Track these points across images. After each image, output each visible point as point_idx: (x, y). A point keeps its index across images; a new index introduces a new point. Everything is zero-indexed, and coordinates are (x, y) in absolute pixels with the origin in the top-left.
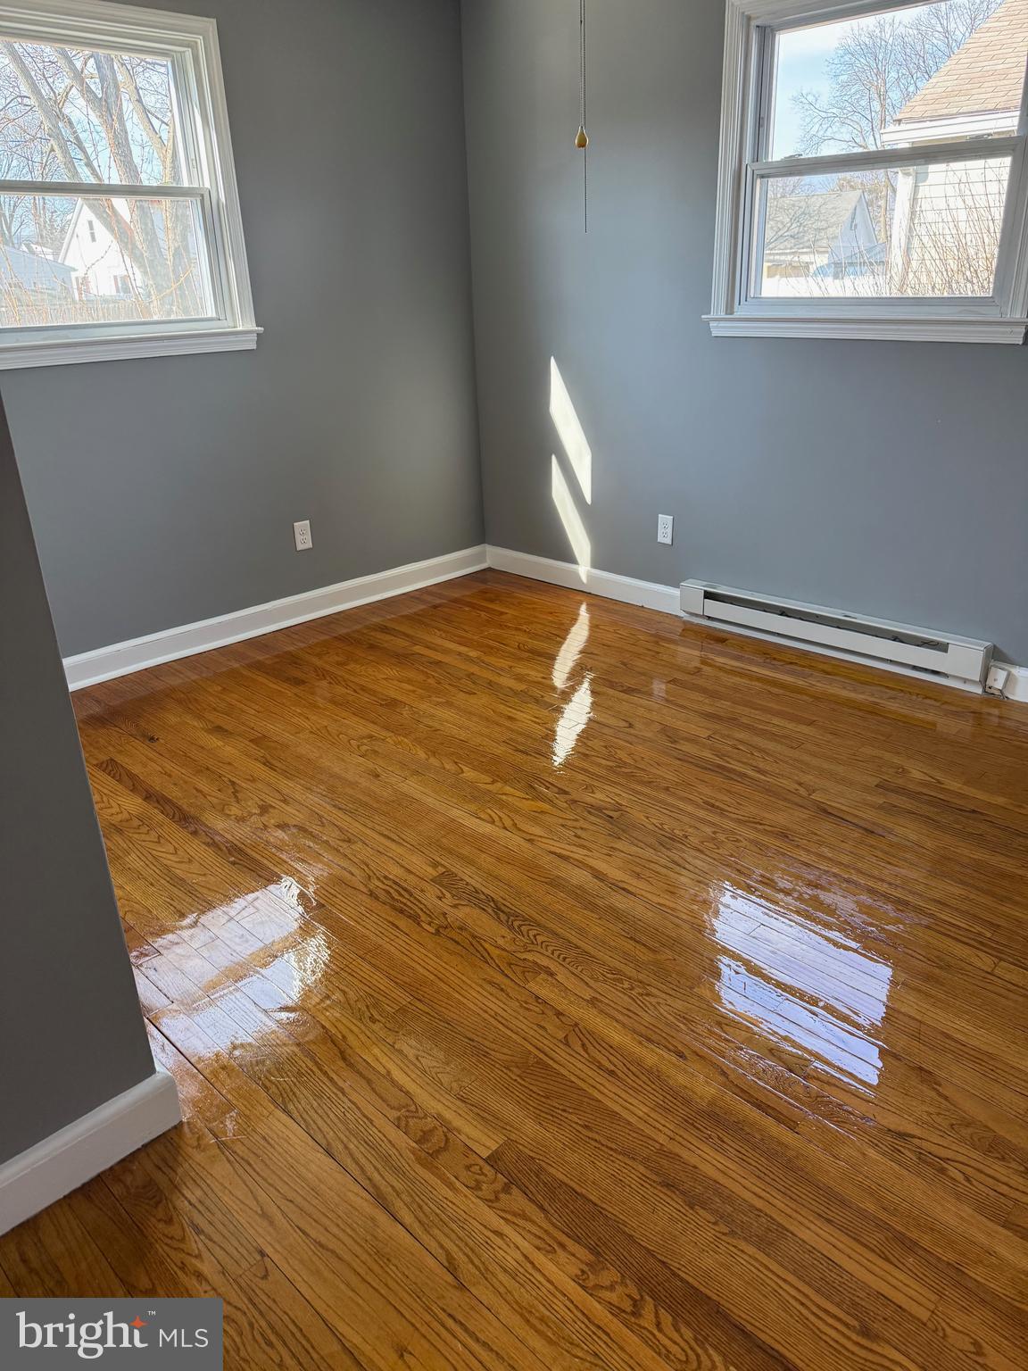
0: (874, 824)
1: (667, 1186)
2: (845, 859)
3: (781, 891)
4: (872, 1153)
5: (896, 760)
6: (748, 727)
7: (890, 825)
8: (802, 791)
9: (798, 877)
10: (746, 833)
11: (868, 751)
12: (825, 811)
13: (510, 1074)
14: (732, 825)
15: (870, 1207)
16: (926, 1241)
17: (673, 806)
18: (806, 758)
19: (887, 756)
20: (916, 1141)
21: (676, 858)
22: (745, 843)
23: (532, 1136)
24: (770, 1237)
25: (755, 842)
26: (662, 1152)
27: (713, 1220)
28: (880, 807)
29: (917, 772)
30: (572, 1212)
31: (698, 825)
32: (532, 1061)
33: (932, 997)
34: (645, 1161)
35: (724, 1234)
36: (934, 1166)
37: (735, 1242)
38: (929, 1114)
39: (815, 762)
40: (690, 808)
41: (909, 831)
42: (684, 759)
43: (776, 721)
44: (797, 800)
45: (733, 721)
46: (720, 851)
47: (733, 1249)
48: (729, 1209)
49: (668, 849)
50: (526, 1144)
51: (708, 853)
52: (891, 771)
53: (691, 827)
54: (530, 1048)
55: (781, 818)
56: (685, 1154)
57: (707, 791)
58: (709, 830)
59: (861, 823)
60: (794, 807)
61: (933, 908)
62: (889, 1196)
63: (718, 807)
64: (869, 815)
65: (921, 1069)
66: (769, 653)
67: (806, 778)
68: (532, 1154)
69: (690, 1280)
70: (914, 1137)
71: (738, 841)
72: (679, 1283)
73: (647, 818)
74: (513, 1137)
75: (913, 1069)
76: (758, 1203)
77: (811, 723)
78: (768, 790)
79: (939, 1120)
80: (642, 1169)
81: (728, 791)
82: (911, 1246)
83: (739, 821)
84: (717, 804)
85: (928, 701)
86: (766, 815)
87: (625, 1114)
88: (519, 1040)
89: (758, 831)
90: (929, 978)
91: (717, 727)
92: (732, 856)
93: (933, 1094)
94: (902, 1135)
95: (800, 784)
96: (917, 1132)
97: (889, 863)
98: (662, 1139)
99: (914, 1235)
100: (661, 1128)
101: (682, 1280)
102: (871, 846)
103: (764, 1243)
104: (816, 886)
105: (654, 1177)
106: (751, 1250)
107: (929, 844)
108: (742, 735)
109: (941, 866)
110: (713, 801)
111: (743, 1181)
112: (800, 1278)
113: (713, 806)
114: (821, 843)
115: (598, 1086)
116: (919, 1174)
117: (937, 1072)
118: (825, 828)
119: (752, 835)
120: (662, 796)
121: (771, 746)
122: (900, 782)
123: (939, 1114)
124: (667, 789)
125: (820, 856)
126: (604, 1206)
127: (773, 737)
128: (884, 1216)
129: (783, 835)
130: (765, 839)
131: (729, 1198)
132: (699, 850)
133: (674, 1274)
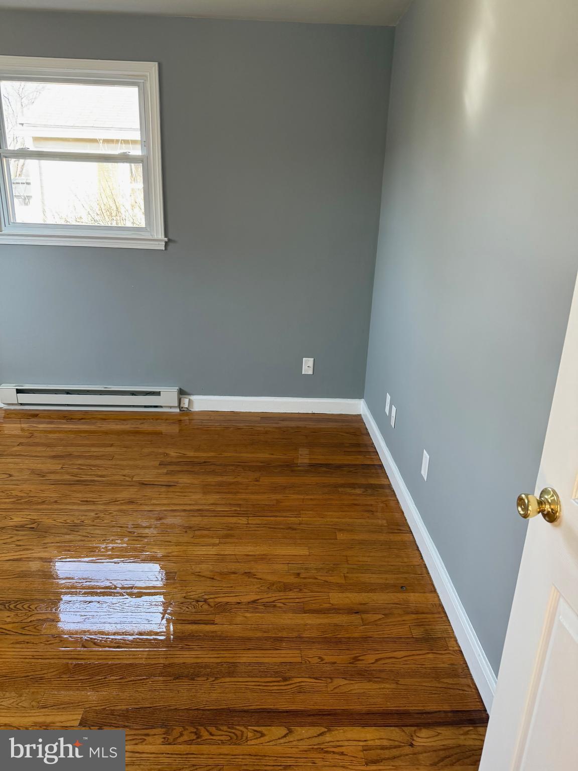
0: (168, 482)
1: (177, 678)
2: (165, 502)
3: (146, 527)
4: (248, 615)
5: (161, 451)
6: (79, 457)
7: (176, 480)
8: (127, 479)
9: (150, 518)
10: (113, 508)
11: (146, 450)
12: (143, 484)
13: (63, 679)
14: (102, 507)
15: (259, 634)
16: (285, 634)
17: (66, 509)
18: (119, 462)
19: (156, 450)
20: (260, 601)
21: (84, 534)
22: (115, 513)
23: (97, 700)
24: (232, 670)
25: (120, 511)
26: (165, 666)
27: (205, 679)
28: (167, 474)
29: (173, 453)
30: (141, 718)
31: (86, 513)
32: (71, 667)
33: (234, 543)
34: (161, 674)
35: (213, 681)
36: (270, 606)
37: (220, 681)
38: (258, 588)
39: (125, 463)
40: (75, 507)
41: (185, 479)
42: (56, 483)
43: (93, 449)
44: (128, 483)
45: (70, 455)
46: (105, 522)
47: (222, 684)
48: (209, 670)
49: (77, 531)
50: (96, 705)
51: (98, 525)
52: (162, 456)
53: (82, 516)
54: (65, 661)
55: (125, 494)
56: (176, 661)
57: (79, 495)
58: (93, 514)
59: (163, 483)
60: (127, 487)
61: (212, 508)
62: (263, 626)
63: (90, 501)
64: (165, 479)
65: (246, 573)
66: (67, 416)
67: (126, 472)
68: (103, 707)
69: (211, 708)
70: (258, 600)
71: (111, 513)
72: (208, 712)
73: (54, 520)
74: (87, 706)
75: (243, 574)
76: (219, 660)
77: (112, 445)
78: (111, 484)
79: (263, 588)
80: (161, 678)
81: (92, 492)
82: (280, 639)
83: (105, 504)
84: (88, 500)
85: (158, 421)
86: (118, 496)
87: (137, 661)
88: (56, 661)
89: (117, 505)
90: (227, 536)
91: (64, 461)
92: (112, 521)
93: (256, 580)
94: (254, 602)
95: (124, 476)
96: (259, 597)
97: (185, 496)
98: (162, 661)
99: (280, 635)
100: (158, 656)
101: (208, 710)
102: (173, 492)
103: (231, 674)
104: (160, 519)
105: (169, 678)
106: (228, 679)
107: (196, 482)
108: (80, 462)
109: (206, 489)
110: (86, 499)
111: (206, 656)
112: (252, 677)
113: (87, 501)
114: (151, 499)
115: (116, 657)
116: (268, 613)
117: (252, 571)
118: (148, 492)
119: (117, 508)
120: (55, 506)
121: (98, 462)
122: (168, 460)
123: (261, 586)
124: (56, 502)
125: (154, 504)
126: (155, 705)
127: (97, 458)
128: (266, 635)
129: (131, 502)
130: (124, 507)
131: (207, 666)
132: (94, 526)
133: (203, 710)
